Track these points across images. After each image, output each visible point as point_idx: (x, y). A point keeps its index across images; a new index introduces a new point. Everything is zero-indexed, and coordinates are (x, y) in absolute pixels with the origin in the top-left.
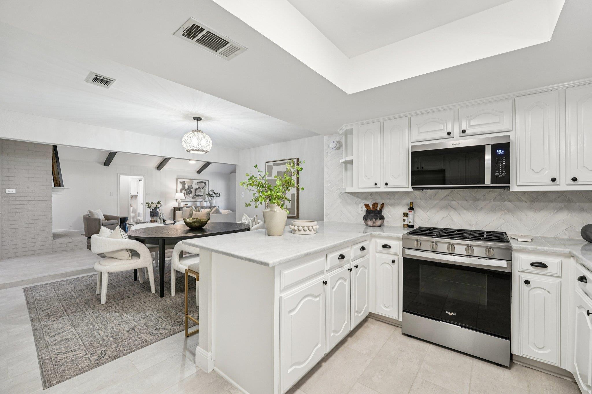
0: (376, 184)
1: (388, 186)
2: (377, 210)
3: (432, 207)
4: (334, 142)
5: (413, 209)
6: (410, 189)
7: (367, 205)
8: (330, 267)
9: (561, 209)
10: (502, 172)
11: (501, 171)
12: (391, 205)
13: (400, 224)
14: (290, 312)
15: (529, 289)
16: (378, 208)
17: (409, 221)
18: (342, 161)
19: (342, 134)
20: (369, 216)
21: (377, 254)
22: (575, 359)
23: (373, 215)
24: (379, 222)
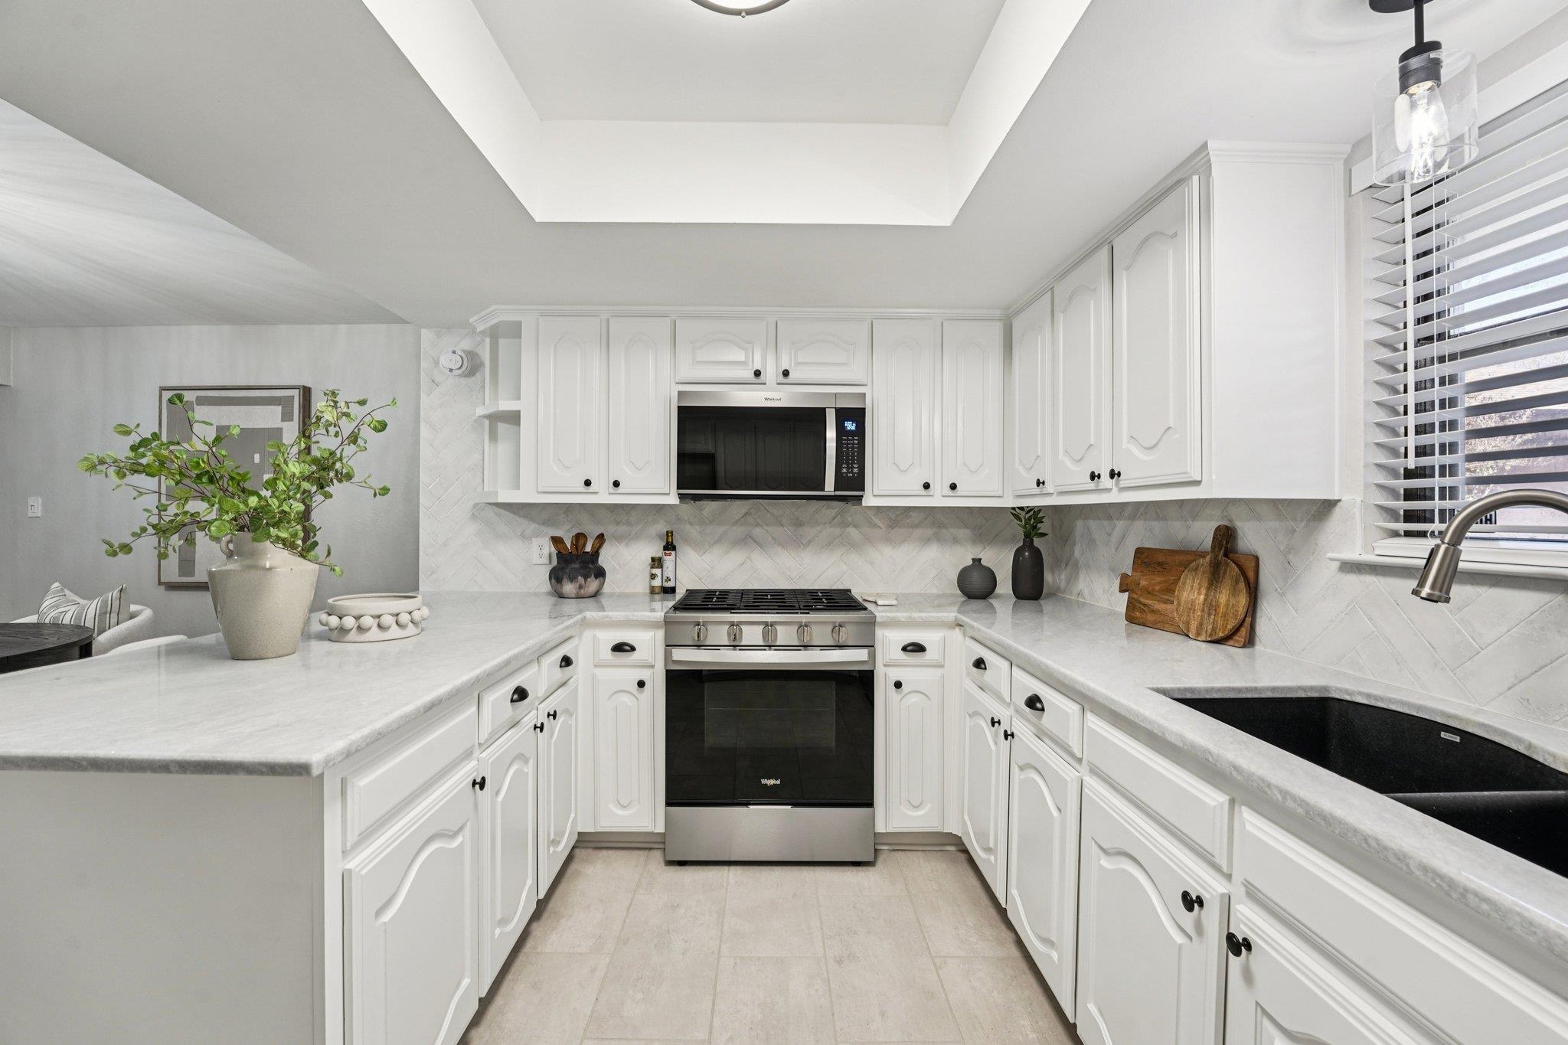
0: (588, 483)
1: (620, 489)
2: (584, 552)
3: (715, 543)
4: (454, 352)
5: (674, 548)
6: (673, 499)
7: (557, 541)
8: (490, 731)
9: (927, 541)
10: (853, 467)
11: (851, 464)
12: (619, 538)
13: (642, 586)
14: (379, 913)
15: (900, 697)
16: (588, 548)
17: (665, 578)
18: (481, 411)
19: (483, 333)
20: (567, 571)
21: (598, 671)
22: (966, 808)
23: (576, 566)
24: (593, 585)
